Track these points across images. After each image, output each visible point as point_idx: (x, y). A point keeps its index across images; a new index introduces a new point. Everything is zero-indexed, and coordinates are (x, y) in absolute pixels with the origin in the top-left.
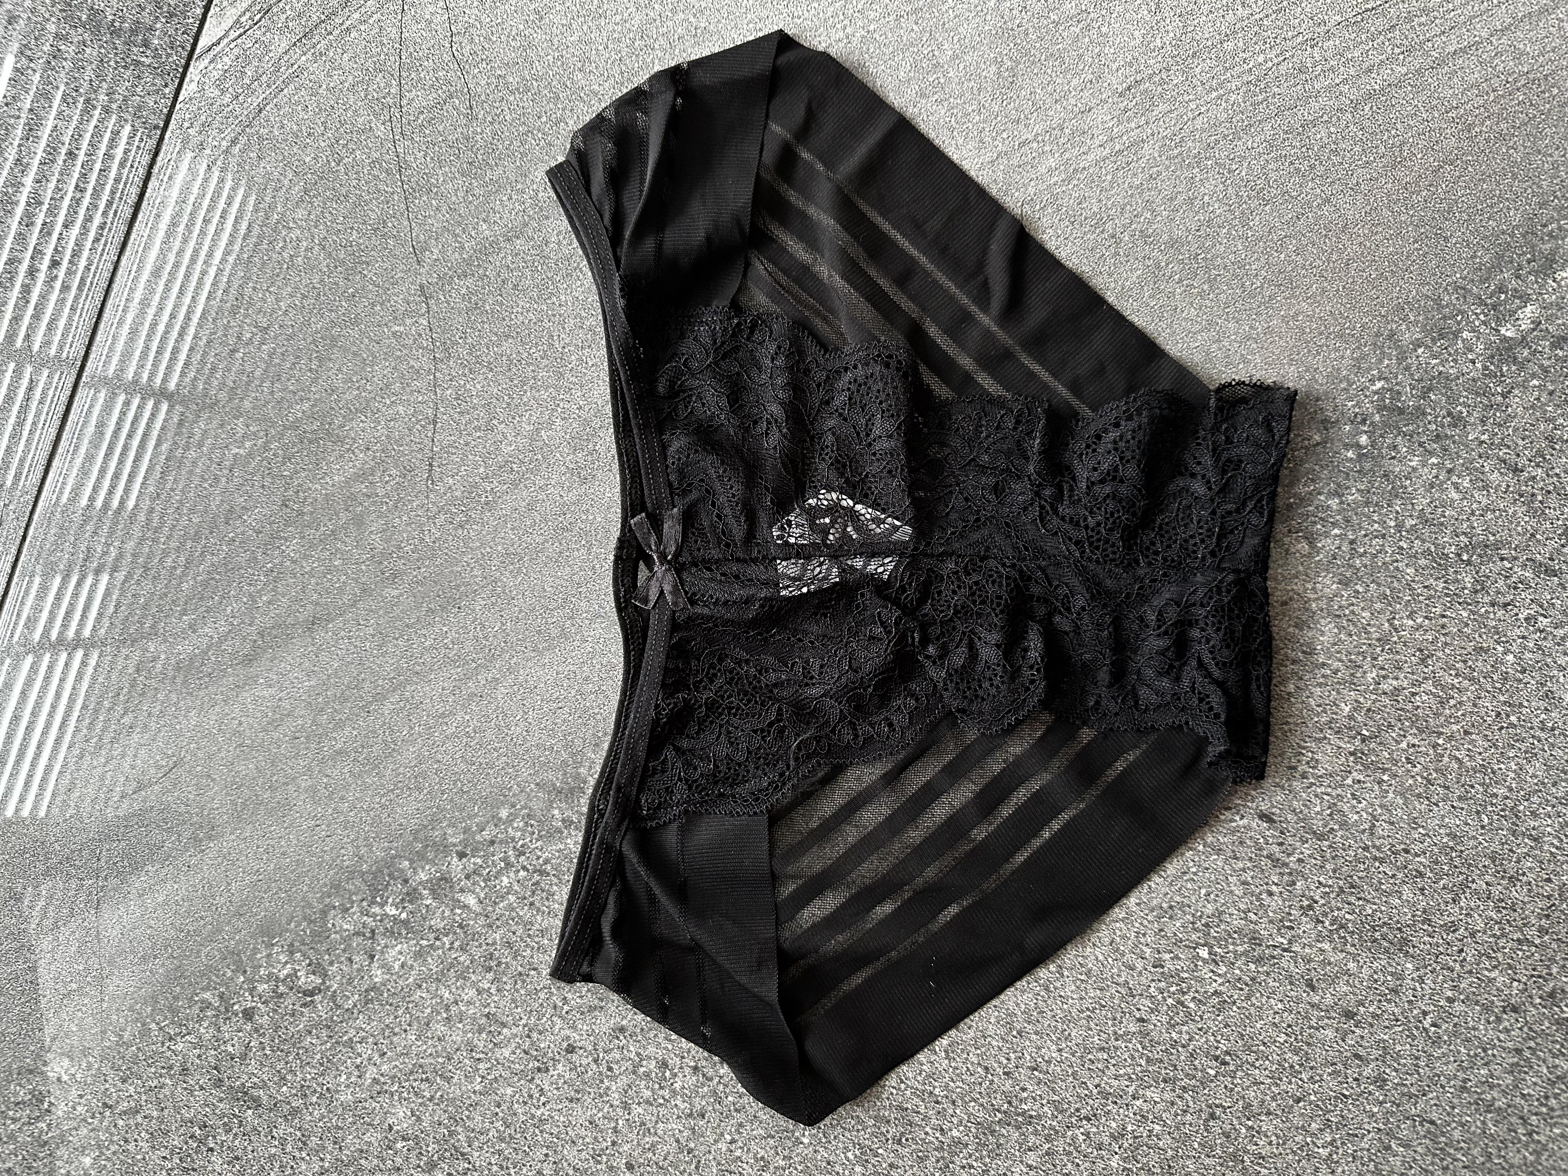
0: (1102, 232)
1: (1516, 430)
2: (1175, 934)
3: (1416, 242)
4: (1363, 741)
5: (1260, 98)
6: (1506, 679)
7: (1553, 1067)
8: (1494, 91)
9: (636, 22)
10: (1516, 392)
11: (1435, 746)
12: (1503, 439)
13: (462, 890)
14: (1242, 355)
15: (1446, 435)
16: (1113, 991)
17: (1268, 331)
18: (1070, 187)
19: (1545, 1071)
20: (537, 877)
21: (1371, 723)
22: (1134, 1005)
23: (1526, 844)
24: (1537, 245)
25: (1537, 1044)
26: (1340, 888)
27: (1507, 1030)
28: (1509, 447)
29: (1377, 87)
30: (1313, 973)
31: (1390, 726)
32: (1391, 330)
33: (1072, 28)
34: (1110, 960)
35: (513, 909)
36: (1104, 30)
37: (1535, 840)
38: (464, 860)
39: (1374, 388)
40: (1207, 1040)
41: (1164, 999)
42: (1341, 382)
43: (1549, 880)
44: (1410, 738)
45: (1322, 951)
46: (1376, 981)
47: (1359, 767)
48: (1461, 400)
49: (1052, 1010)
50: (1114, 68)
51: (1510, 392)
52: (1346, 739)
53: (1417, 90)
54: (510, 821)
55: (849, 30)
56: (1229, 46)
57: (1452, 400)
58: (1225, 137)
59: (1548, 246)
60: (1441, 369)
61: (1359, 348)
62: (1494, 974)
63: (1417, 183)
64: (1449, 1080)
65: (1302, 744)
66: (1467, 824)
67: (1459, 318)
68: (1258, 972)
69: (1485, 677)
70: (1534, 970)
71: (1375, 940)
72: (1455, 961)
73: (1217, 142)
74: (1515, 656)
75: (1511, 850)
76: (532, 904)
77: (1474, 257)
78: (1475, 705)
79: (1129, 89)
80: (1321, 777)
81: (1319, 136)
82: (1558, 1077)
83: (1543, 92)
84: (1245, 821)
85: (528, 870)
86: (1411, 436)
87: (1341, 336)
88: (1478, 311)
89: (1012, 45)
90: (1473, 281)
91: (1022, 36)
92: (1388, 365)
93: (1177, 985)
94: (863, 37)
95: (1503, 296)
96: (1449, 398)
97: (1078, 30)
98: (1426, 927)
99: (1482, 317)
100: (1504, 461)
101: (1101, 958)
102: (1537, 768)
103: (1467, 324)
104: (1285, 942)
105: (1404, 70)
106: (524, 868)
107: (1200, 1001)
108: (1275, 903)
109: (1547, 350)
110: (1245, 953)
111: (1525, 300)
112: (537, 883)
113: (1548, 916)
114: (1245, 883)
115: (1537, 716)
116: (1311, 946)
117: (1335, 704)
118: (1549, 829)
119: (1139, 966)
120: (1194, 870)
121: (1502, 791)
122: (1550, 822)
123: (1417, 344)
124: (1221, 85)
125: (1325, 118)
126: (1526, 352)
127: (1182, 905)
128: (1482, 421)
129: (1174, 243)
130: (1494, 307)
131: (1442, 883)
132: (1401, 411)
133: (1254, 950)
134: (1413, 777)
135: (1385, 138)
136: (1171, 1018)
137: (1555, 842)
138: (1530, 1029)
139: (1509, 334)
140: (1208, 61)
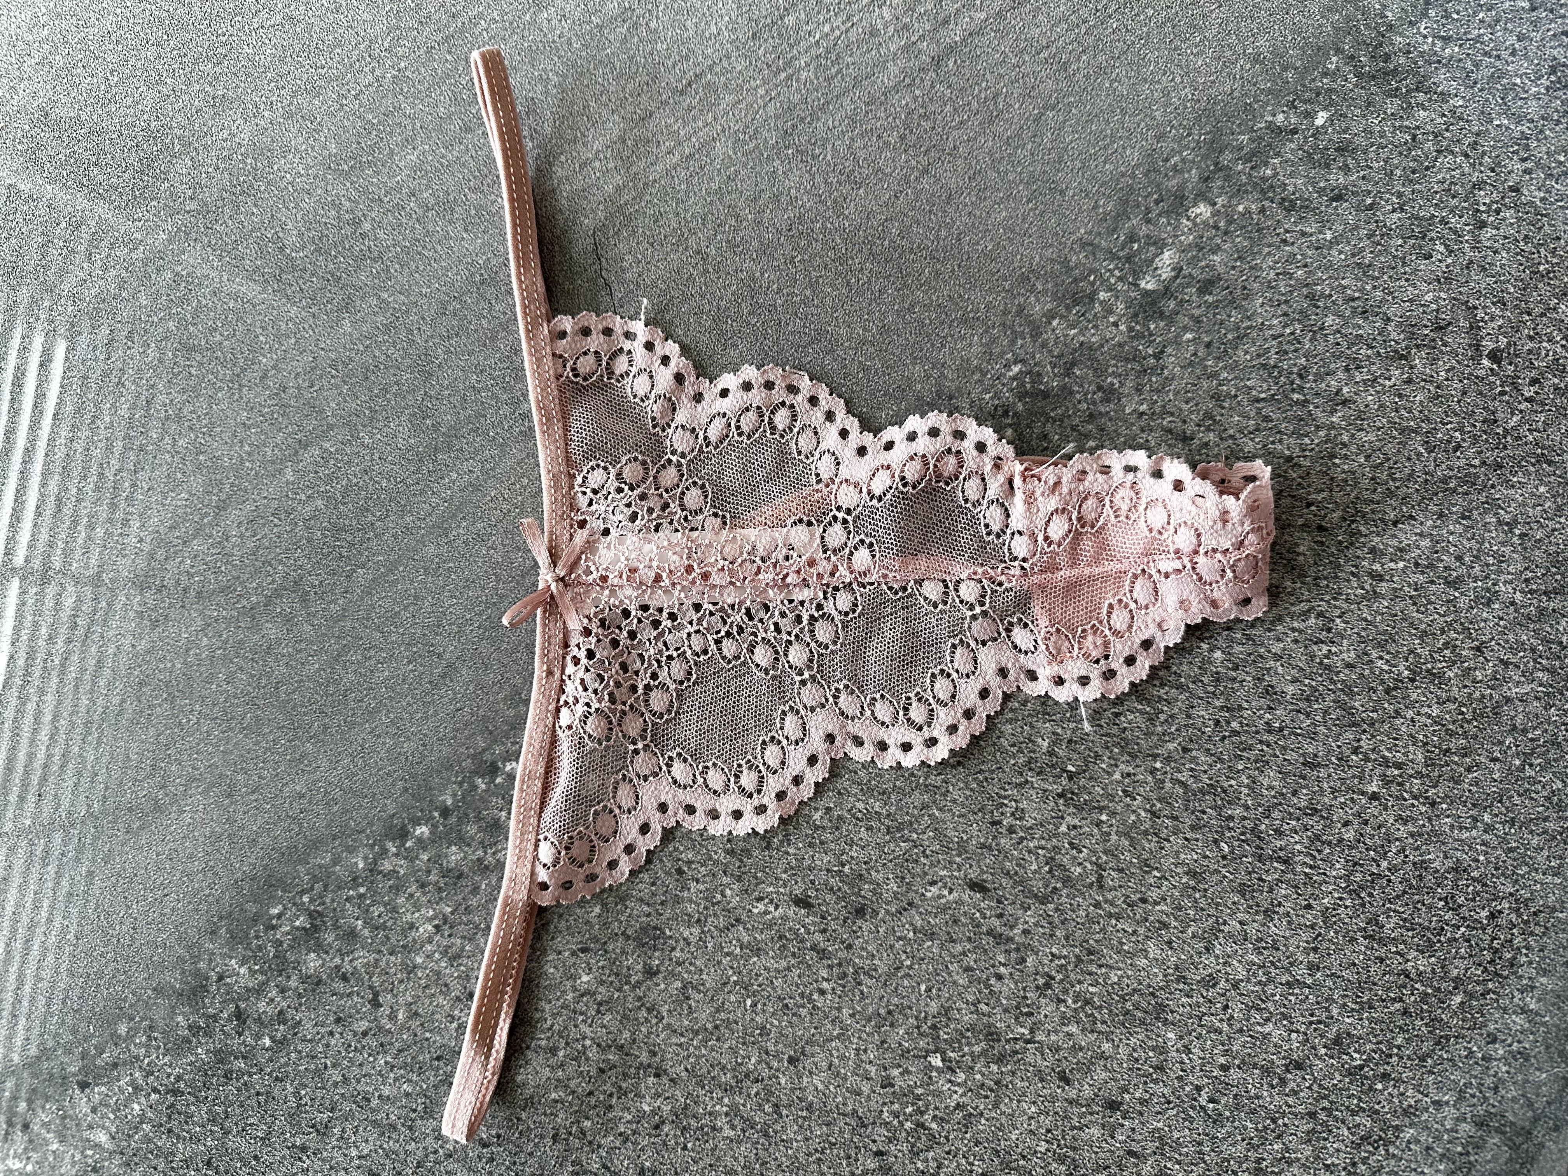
0: (686, 249)
1: (1177, 393)
2: (900, 1044)
3: (1029, 201)
4: (1070, 778)
5: (833, 71)
6: (1218, 680)
7: (1355, 1126)
8: (1084, 22)
9: (149, 102)
10: (1169, 350)
11: (1153, 771)
12: (1164, 407)
13: (90, 1127)
14: (860, 362)
15: (1100, 413)
16: (842, 1124)
17: (884, 330)
18: (643, 204)
19: (1346, 1133)
20: (170, 1099)
21: (1075, 756)
22: (868, 1137)
23: (1276, 869)
24: (1162, 183)
25: (1331, 1102)
26: (1077, 957)
27: (1295, 1093)
28: (1172, 414)
29: (958, 39)
30: (1065, 1064)
31: (1097, 756)
32: (1019, 305)
33: (618, 30)
34: (831, 1087)
35: (150, 1141)
36: (653, 25)
37: (1285, 862)
38: (87, 1091)
39: (1011, 374)
40: (959, 1165)
41: (901, 1124)
42: (973, 373)
43: (1309, 907)
44: (1122, 766)
45: (1070, 1035)
46: (1137, 1060)
47: (1072, 810)
48: (1110, 370)
49: (776, 1159)
50: (670, 64)
51: (1162, 352)
52: (1051, 780)
53: (1002, 35)
54: (130, 1037)
55: (378, 72)
56: (790, 20)
57: (1100, 371)
58: (802, 120)
59: (1174, 182)
60: (1082, 339)
61: (987, 332)
62: (1267, 1029)
63: (1019, 136)
64: (1240, 1164)
65: (1003, 793)
66: (1207, 857)
67: (1092, 278)
68: (1002, 1073)
69: (1194, 682)
70: (1312, 1015)
71: (1127, 1012)
72: (1222, 1020)
73: (794, 127)
74: (1223, 653)
75: (1260, 879)
76: (170, 1131)
77: (1096, 207)
78: (1189, 716)
79: (690, 85)
80: (1031, 828)
81: (904, 102)
82: (1362, 1138)
83: (1137, 15)
84: (955, 894)
85: (160, 1093)
86: (1062, 421)
87: (964, 321)
88: (1111, 267)
89: (556, 59)
90: (1099, 234)
91: (565, 47)
92: (1022, 346)
93: (913, 1105)
94: (394, 77)
95: (1136, 246)
96: (1095, 370)
97: (624, 30)
98: (1181, 986)
99: (1117, 273)
100: (1170, 431)
101: (820, 1087)
102: (1271, 778)
103: (1101, 284)
104: (1027, 1032)
105: (983, 16)
106: (155, 1090)
107: (942, 1119)
108: (1007, 987)
109: (1194, 298)
110: (984, 1053)
111: (1160, 245)
112: (172, 1106)
113: (1315, 950)
114: (968, 969)
115: (1260, 717)
116: (1056, 1032)
117: (1030, 741)
118: (1298, 847)
119: (866, 1089)
120: (908, 963)
121: (1238, 811)
122: (1297, 838)
123: (1051, 316)
124: (788, 64)
125: (907, 81)
126: (1172, 304)
127: (901, 1009)
128: (1138, 390)
129: (765, 249)
130: (1129, 259)
131: (1190, 931)
132: (1045, 395)
133: (993, 1048)
134: (1134, 812)
135: (976, 92)
136: (913, 1146)
137: (1308, 860)
138: (1320, 1085)
139: (1150, 287)
140: (771, 40)
